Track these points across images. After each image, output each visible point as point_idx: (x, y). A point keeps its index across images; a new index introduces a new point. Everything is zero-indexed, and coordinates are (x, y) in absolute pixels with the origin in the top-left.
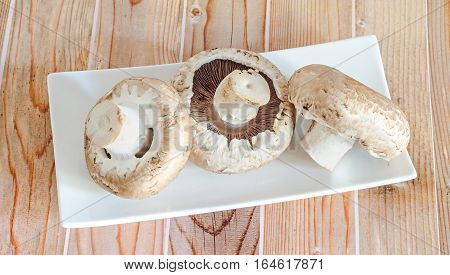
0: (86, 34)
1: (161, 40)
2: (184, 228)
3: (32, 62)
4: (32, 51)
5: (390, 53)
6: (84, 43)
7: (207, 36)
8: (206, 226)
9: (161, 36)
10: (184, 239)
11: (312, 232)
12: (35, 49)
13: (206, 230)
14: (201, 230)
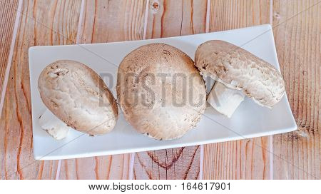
0: (75, 20)
1: (130, 26)
2: (145, 164)
3: (35, 39)
4: (35, 32)
5: (298, 38)
6: (73, 27)
7: (164, 23)
8: (161, 163)
9: (130, 23)
10: (144, 171)
11: (239, 168)
12: (38, 31)
13: (161, 165)
14: (157, 165)
